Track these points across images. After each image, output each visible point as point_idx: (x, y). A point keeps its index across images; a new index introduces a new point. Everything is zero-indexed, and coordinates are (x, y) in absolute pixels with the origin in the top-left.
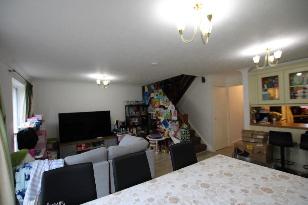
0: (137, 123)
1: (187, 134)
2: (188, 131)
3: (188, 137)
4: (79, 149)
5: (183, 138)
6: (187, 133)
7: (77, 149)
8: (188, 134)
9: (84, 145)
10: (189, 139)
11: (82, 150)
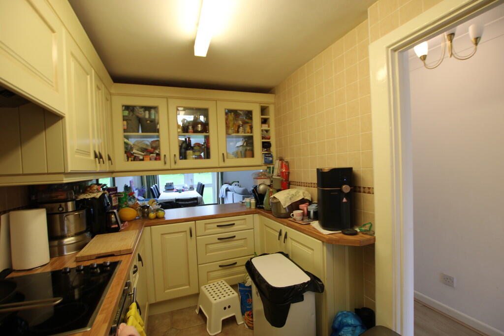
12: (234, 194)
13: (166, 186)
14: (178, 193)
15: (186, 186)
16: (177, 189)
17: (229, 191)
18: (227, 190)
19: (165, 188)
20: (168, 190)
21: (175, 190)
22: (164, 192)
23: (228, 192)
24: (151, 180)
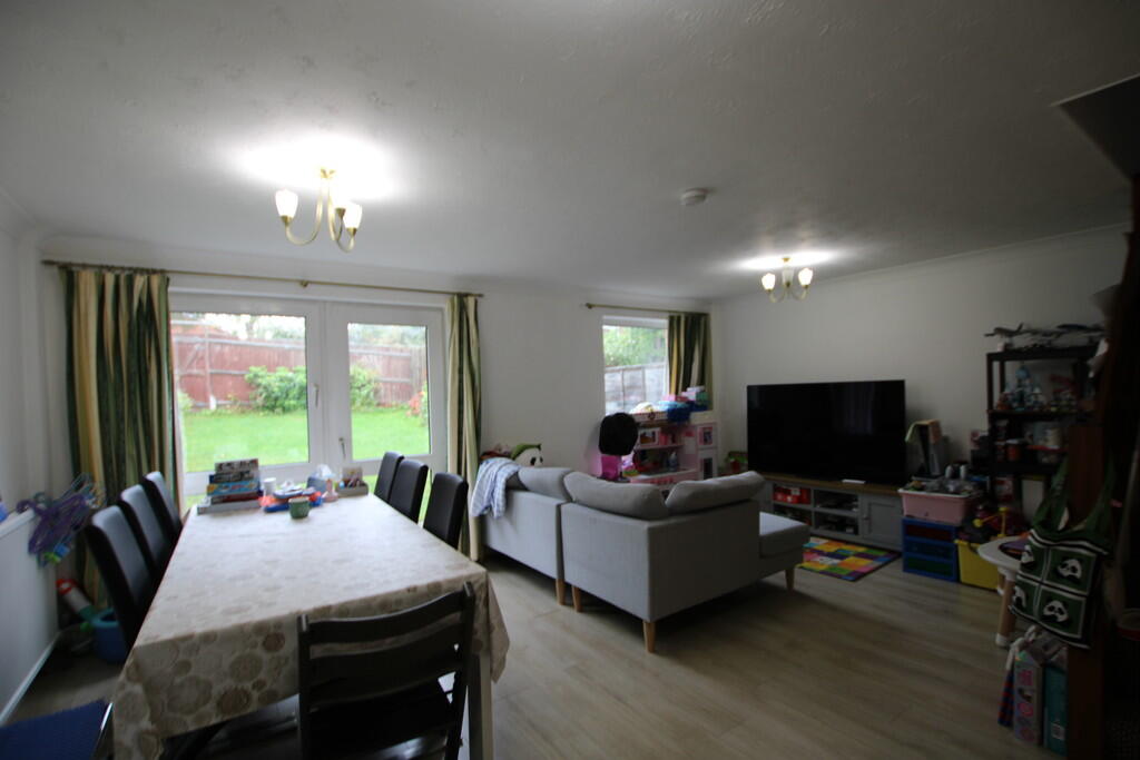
0: (1048, 452)
1: (1056, 576)
2: (1081, 559)
3: (1057, 604)
4: (780, 497)
5: (1019, 592)
6: (1066, 573)
7: (775, 498)
8: (1072, 580)
9: (795, 491)
10: (1061, 618)
11: (785, 504)
12: (567, 508)
13: (212, 479)
14: (286, 517)
15: (326, 473)
16: (279, 492)
17: (524, 488)
18: (514, 486)
19: (210, 492)
20: (228, 499)
21: (266, 501)
22: (202, 511)
23: (521, 497)
24: (130, 449)
